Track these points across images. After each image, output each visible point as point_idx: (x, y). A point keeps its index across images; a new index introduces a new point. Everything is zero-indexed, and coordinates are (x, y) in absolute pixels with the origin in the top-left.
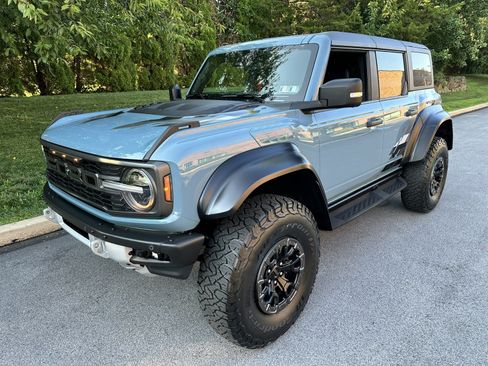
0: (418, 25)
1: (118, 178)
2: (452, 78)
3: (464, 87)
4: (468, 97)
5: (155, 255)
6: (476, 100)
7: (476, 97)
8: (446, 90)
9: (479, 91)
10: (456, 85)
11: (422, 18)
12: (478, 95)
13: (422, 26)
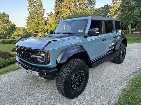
1: (36, 54)
5: (45, 74)
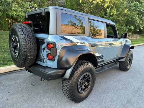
0: (123, 18)
2: (134, 35)
3: (138, 38)
4: (139, 41)
6: (141, 42)
7: (142, 41)
8: (132, 38)
9: (143, 39)
10: (135, 37)
11: (124, 16)
12: (142, 40)
13: (124, 18)
